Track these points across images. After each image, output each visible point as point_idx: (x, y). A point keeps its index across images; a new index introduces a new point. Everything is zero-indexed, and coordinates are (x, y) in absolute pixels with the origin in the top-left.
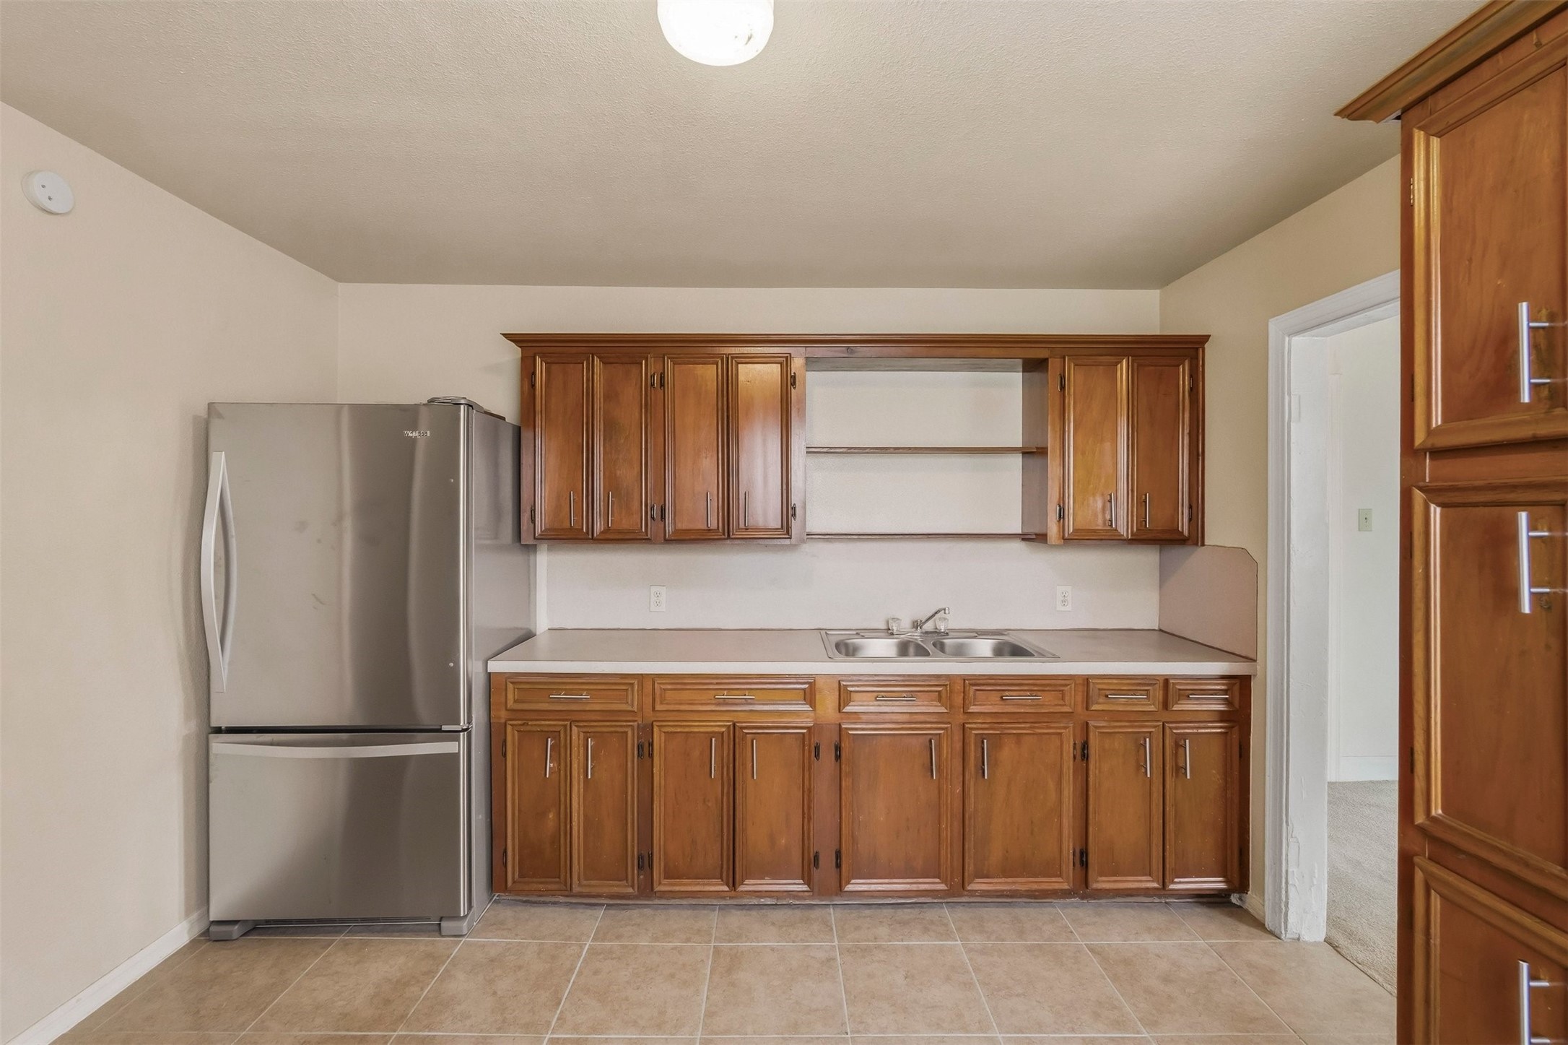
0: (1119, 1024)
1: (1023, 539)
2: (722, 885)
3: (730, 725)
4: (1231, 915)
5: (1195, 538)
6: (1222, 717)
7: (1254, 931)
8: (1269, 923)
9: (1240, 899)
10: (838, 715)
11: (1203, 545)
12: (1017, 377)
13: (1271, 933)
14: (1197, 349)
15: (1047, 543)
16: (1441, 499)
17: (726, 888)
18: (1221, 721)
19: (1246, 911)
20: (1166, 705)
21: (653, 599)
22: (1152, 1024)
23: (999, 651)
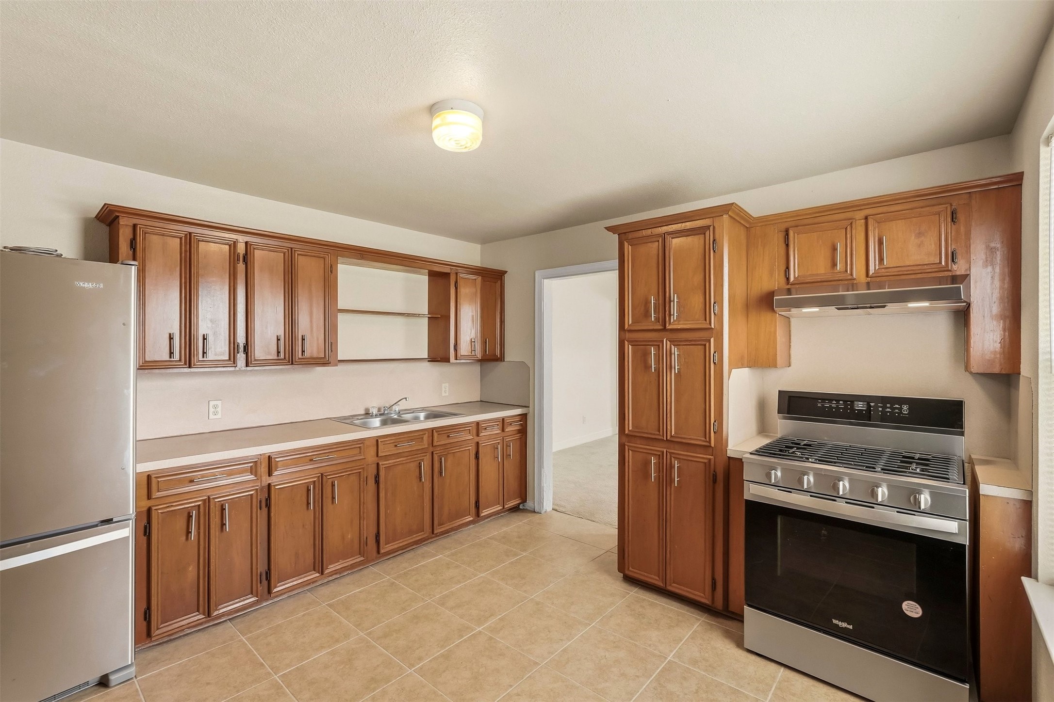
0: (516, 555)
1: (429, 361)
2: (315, 573)
3: (319, 476)
4: (523, 512)
5: (501, 359)
6: (519, 431)
7: (533, 514)
8: (537, 510)
9: (523, 506)
10: (377, 458)
11: (504, 361)
12: (425, 278)
13: (538, 513)
14: (502, 276)
15: (449, 362)
16: (632, 344)
17: (318, 575)
18: (519, 433)
19: (526, 509)
20: (503, 430)
21: (212, 410)
22: (525, 550)
23: (428, 417)
